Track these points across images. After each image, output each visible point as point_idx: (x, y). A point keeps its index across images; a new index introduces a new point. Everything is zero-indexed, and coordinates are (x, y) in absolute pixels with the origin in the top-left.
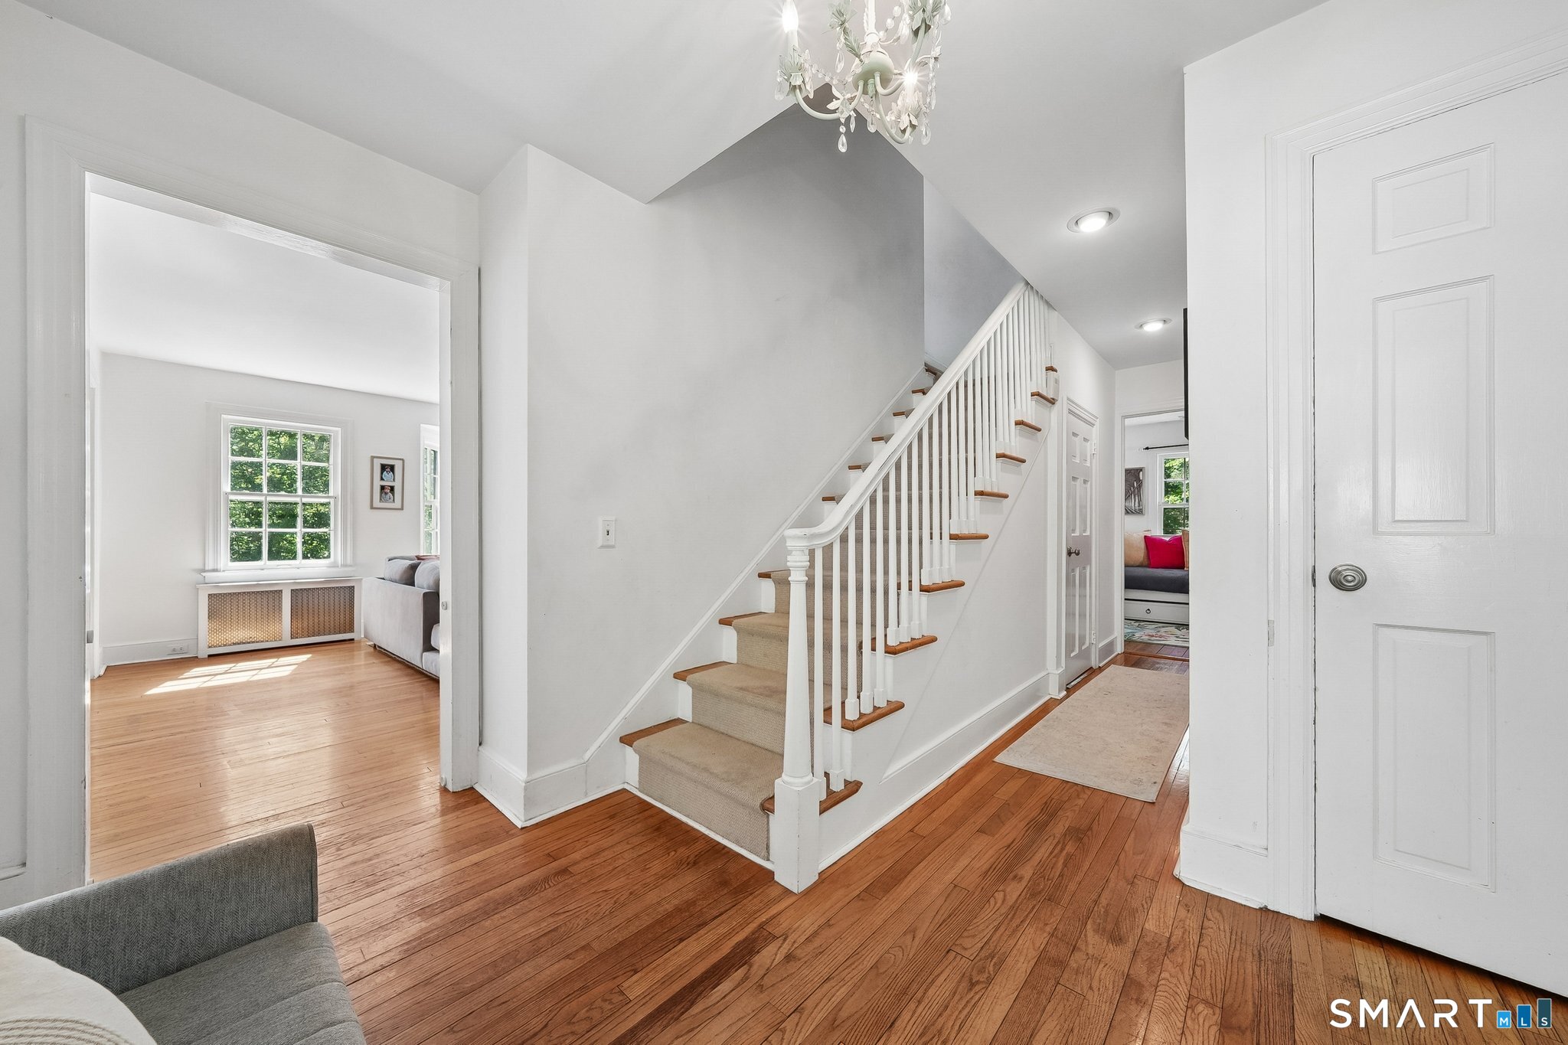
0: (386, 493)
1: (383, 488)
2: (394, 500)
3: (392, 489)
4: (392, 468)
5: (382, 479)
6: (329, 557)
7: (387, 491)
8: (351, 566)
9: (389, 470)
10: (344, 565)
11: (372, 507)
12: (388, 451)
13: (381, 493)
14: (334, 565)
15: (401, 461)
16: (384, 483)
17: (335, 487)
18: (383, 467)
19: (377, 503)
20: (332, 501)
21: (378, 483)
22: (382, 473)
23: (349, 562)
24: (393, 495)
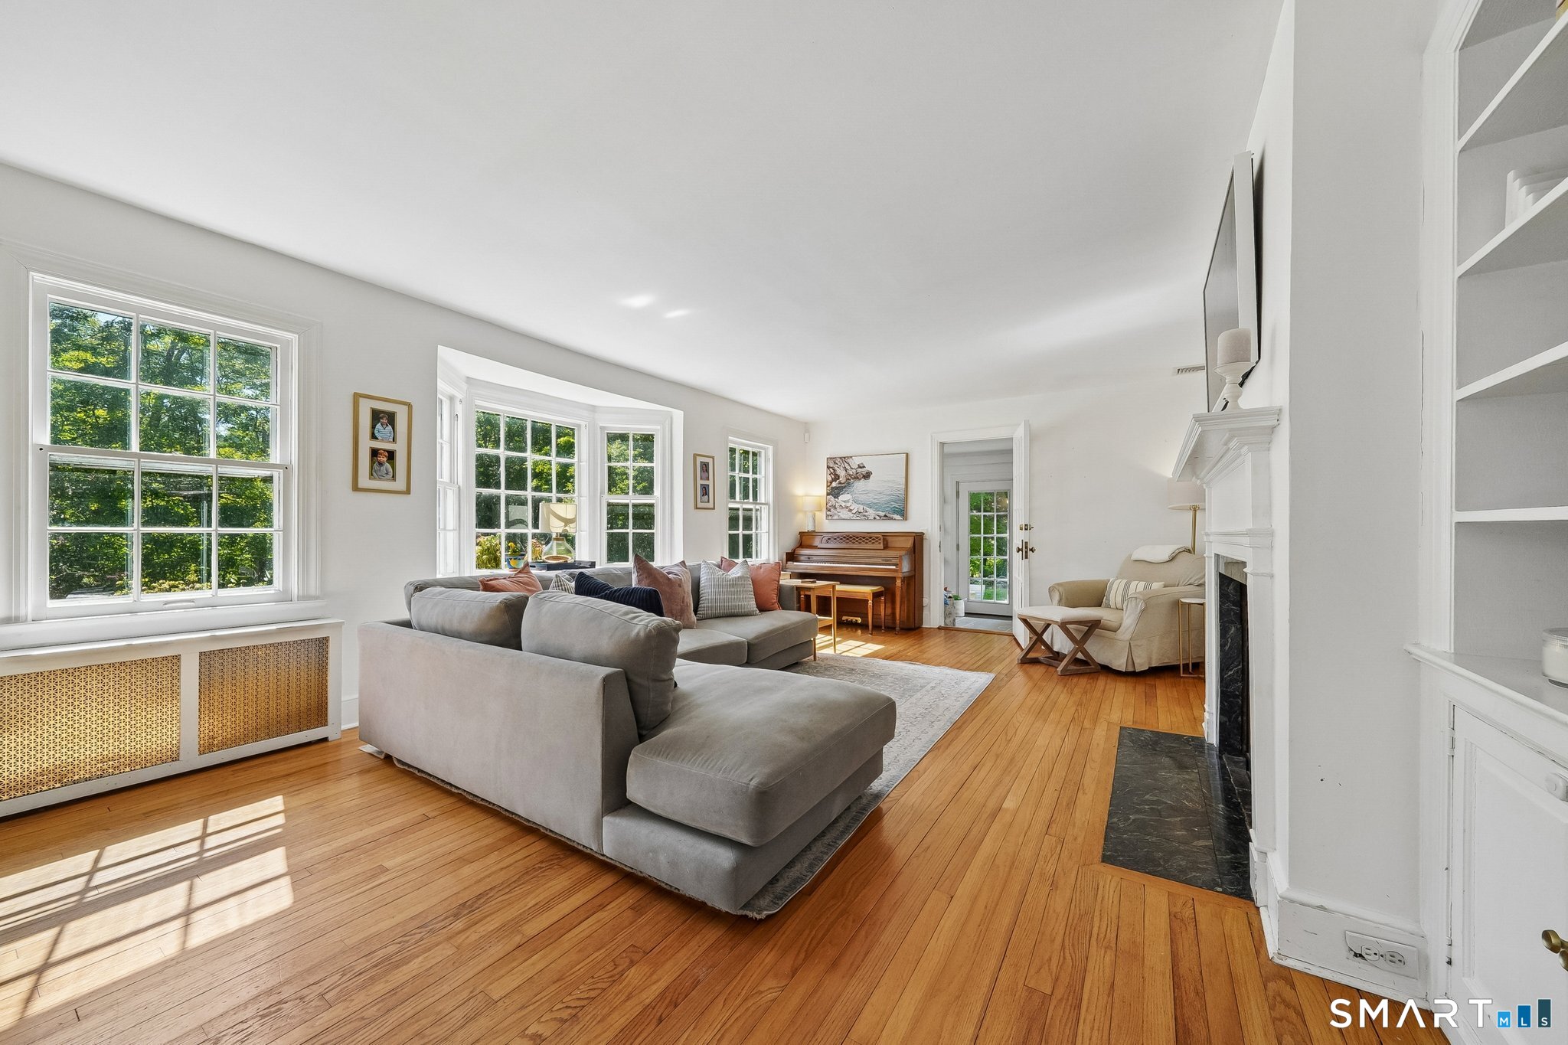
0: (381, 464)
1: (375, 453)
2: (394, 476)
3: (391, 455)
4: (391, 418)
5: (374, 437)
6: (270, 582)
7: (383, 459)
8: (316, 598)
9: (385, 421)
10: (303, 598)
11: (356, 488)
12: (387, 388)
13: (372, 463)
14: (285, 597)
15: (406, 408)
16: (376, 445)
17: (283, 449)
18: (376, 416)
19: (364, 481)
20: (276, 474)
21: (366, 444)
22: (373, 427)
23: (313, 590)
24: (393, 468)
